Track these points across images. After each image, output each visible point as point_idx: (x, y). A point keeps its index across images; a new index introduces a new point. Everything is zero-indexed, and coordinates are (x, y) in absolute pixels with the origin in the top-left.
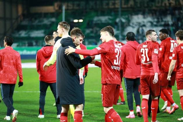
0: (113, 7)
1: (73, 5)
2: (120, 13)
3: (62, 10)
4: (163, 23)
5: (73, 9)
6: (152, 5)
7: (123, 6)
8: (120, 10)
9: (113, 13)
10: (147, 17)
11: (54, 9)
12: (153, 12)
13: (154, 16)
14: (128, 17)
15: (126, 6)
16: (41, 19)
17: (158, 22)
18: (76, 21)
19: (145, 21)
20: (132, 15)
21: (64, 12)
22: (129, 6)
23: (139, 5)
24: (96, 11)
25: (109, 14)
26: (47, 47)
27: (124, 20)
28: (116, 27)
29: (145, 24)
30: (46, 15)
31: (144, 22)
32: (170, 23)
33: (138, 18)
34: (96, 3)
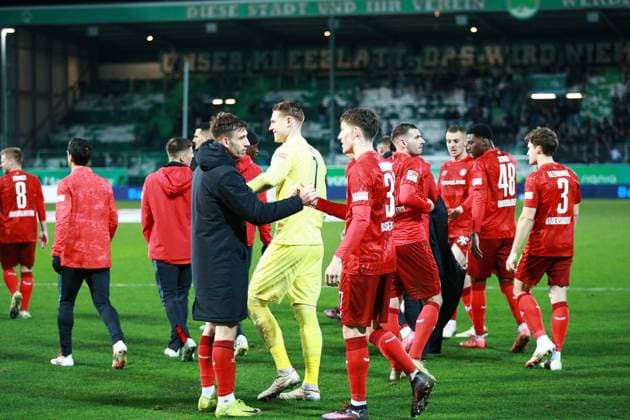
0: (314, 66)
1: (211, 60)
2: (332, 83)
3: (182, 73)
4: (443, 110)
5: (210, 71)
6: (416, 63)
7: (341, 65)
8: (332, 74)
9: (314, 84)
10: (403, 94)
11: (162, 70)
12: (418, 80)
13: (421, 93)
14: (354, 93)
15: (347, 65)
16: (127, 96)
17: (429, 107)
18: (217, 102)
19: (398, 103)
20: (362, 88)
21: (186, 77)
22: (356, 63)
23: (381, 64)
24: (271, 76)
25: (303, 85)
26: (172, 168)
27: (342, 102)
28: (321, 118)
29: (397, 110)
30: (140, 86)
31: (393, 106)
32: (462, 110)
33: (380, 97)
34: (270, 57)
